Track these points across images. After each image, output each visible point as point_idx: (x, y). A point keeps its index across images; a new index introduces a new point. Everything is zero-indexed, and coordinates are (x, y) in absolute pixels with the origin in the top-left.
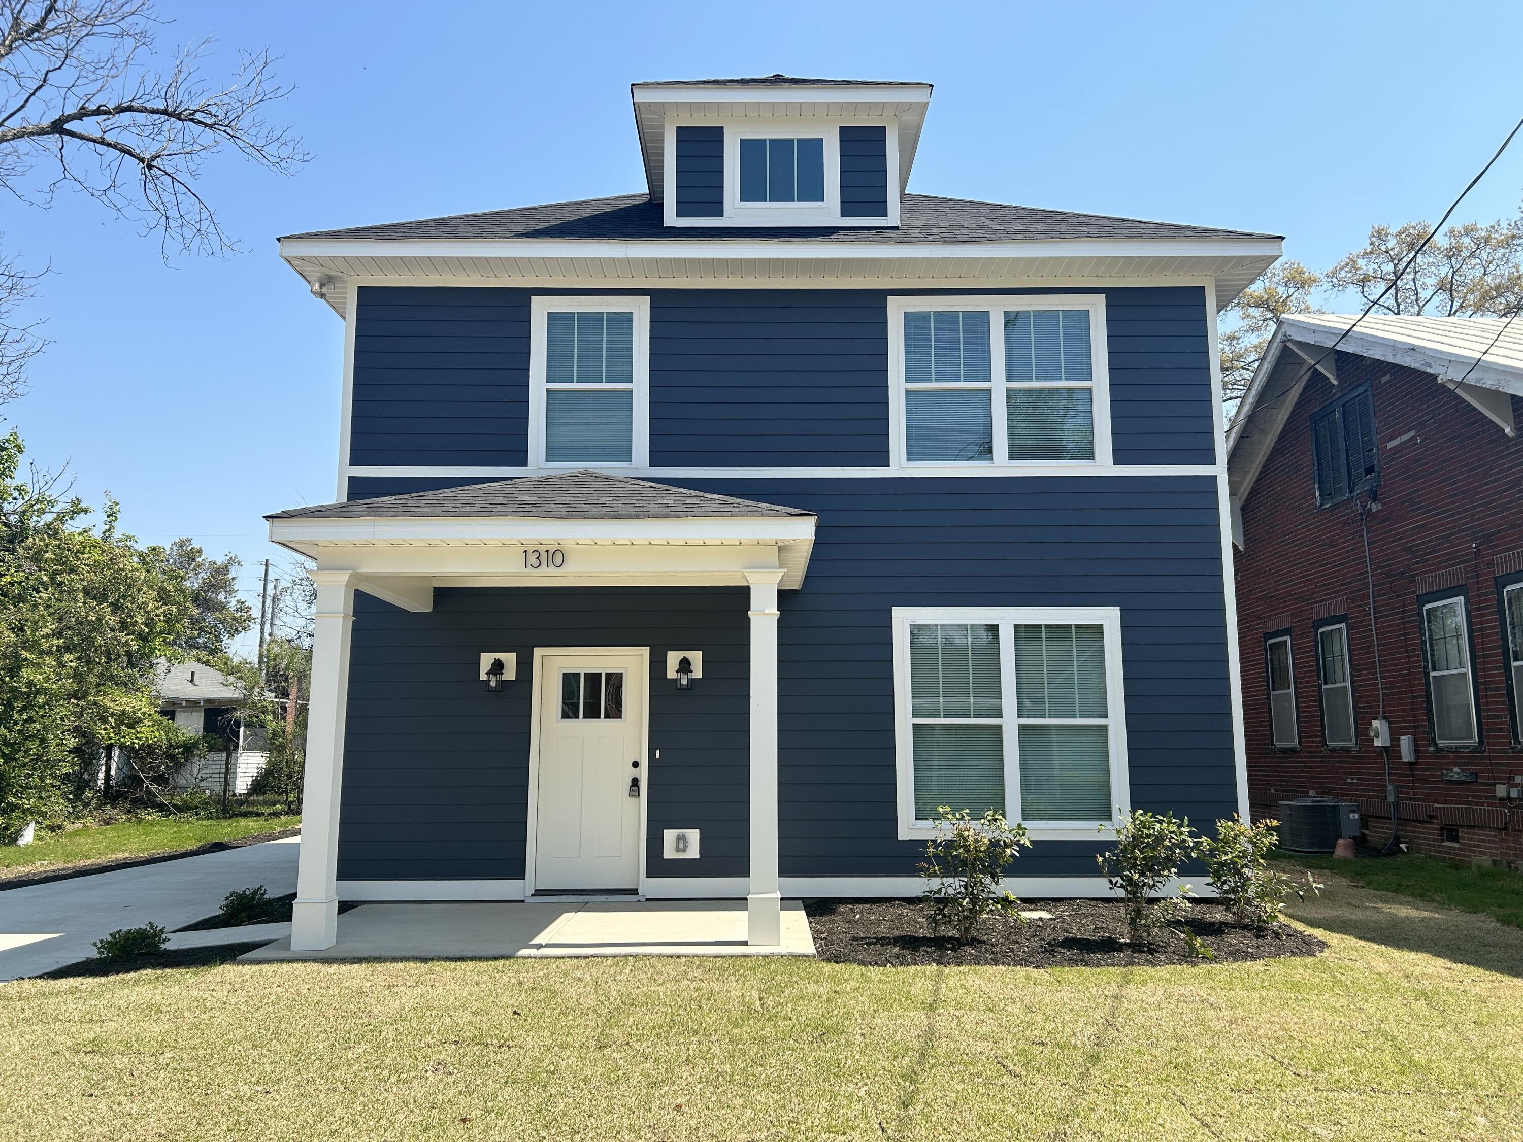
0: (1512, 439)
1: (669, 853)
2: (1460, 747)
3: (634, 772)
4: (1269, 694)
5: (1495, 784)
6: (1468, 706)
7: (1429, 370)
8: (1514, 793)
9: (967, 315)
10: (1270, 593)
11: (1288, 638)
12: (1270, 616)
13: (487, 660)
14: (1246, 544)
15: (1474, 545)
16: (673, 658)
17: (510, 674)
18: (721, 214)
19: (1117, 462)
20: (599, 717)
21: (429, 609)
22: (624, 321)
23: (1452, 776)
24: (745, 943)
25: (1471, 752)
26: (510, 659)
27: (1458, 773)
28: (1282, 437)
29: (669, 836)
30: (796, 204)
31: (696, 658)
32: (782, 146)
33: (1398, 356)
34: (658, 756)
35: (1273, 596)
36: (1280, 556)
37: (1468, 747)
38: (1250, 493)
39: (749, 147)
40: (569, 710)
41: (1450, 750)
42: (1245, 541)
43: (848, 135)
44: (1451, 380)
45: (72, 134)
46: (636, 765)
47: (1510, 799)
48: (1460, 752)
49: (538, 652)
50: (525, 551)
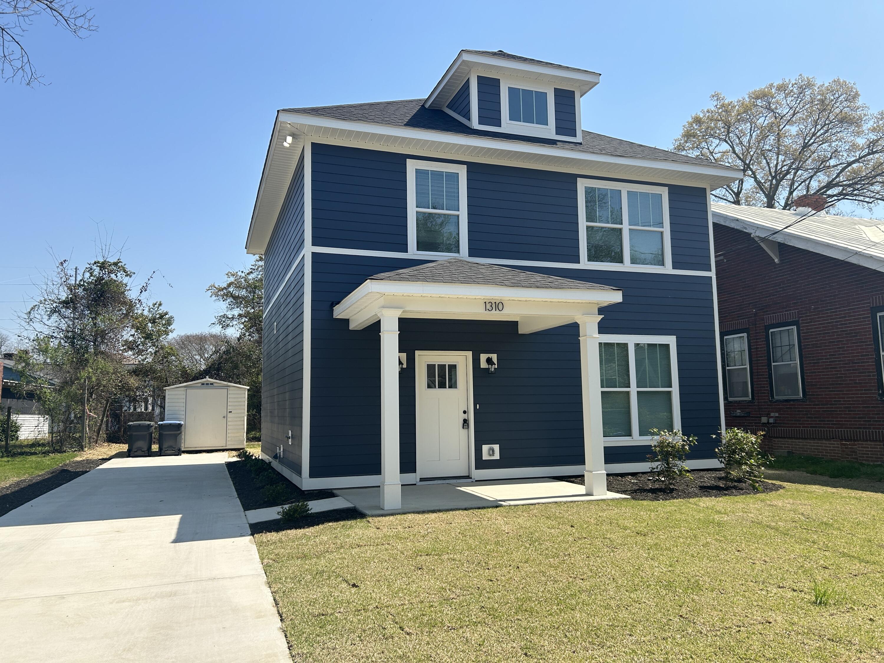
0: (778, 264)
1: (485, 456)
2: (741, 401)
3: (465, 416)
5: (761, 417)
6: (746, 383)
7: (745, 230)
8: (771, 421)
9: (612, 191)
15: (754, 311)
16: (483, 357)
17: (404, 365)
18: (500, 126)
19: (674, 268)
20: (446, 387)
22: (455, 177)
23: (736, 414)
25: (748, 403)
26: (403, 356)
27: (740, 413)
29: (485, 448)
30: (535, 125)
31: (494, 357)
32: (528, 94)
33: (727, 222)
34: (478, 408)
37: (746, 401)
39: (512, 91)
40: (431, 384)
41: (736, 402)
43: (558, 93)
44: (758, 237)
46: (465, 412)
47: (768, 423)
48: (741, 403)
49: (417, 353)
50: (485, 302)
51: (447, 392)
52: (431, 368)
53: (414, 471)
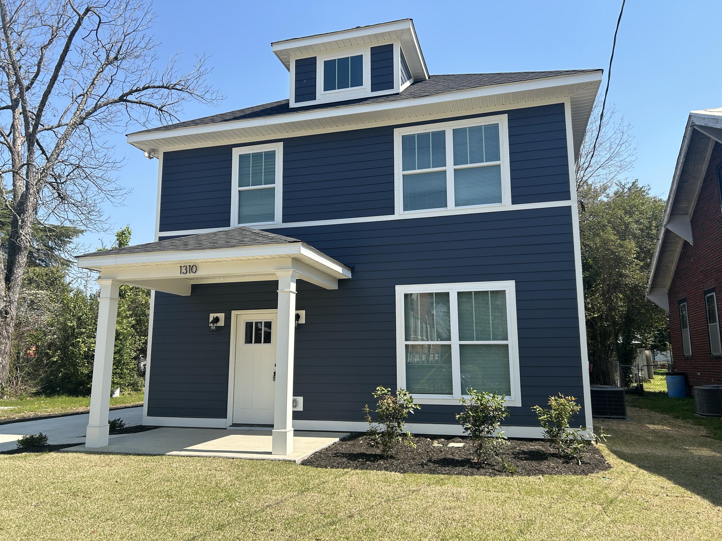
3: (275, 369)
4: (708, 325)
9: (434, 134)
10: (705, 268)
11: (714, 294)
12: (706, 281)
13: (212, 316)
14: (694, 242)
17: (221, 323)
18: (315, 99)
19: (514, 203)
20: (261, 343)
21: (189, 294)
22: (271, 155)
24: (270, 453)
26: (221, 316)
28: (705, 180)
30: (350, 89)
31: (303, 313)
32: (343, 62)
35: (707, 270)
36: (708, 247)
38: (694, 213)
39: (328, 65)
40: (248, 340)
42: (694, 240)
43: (375, 51)
45: (128, 101)
46: (275, 365)
49: (233, 313)
50: (181, 267)
51: (262, 346)
52: (249, 325)
53: (224, 415)
